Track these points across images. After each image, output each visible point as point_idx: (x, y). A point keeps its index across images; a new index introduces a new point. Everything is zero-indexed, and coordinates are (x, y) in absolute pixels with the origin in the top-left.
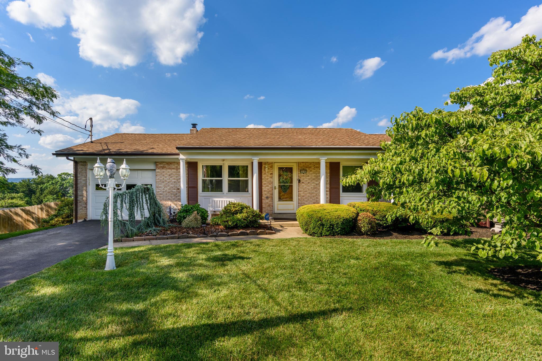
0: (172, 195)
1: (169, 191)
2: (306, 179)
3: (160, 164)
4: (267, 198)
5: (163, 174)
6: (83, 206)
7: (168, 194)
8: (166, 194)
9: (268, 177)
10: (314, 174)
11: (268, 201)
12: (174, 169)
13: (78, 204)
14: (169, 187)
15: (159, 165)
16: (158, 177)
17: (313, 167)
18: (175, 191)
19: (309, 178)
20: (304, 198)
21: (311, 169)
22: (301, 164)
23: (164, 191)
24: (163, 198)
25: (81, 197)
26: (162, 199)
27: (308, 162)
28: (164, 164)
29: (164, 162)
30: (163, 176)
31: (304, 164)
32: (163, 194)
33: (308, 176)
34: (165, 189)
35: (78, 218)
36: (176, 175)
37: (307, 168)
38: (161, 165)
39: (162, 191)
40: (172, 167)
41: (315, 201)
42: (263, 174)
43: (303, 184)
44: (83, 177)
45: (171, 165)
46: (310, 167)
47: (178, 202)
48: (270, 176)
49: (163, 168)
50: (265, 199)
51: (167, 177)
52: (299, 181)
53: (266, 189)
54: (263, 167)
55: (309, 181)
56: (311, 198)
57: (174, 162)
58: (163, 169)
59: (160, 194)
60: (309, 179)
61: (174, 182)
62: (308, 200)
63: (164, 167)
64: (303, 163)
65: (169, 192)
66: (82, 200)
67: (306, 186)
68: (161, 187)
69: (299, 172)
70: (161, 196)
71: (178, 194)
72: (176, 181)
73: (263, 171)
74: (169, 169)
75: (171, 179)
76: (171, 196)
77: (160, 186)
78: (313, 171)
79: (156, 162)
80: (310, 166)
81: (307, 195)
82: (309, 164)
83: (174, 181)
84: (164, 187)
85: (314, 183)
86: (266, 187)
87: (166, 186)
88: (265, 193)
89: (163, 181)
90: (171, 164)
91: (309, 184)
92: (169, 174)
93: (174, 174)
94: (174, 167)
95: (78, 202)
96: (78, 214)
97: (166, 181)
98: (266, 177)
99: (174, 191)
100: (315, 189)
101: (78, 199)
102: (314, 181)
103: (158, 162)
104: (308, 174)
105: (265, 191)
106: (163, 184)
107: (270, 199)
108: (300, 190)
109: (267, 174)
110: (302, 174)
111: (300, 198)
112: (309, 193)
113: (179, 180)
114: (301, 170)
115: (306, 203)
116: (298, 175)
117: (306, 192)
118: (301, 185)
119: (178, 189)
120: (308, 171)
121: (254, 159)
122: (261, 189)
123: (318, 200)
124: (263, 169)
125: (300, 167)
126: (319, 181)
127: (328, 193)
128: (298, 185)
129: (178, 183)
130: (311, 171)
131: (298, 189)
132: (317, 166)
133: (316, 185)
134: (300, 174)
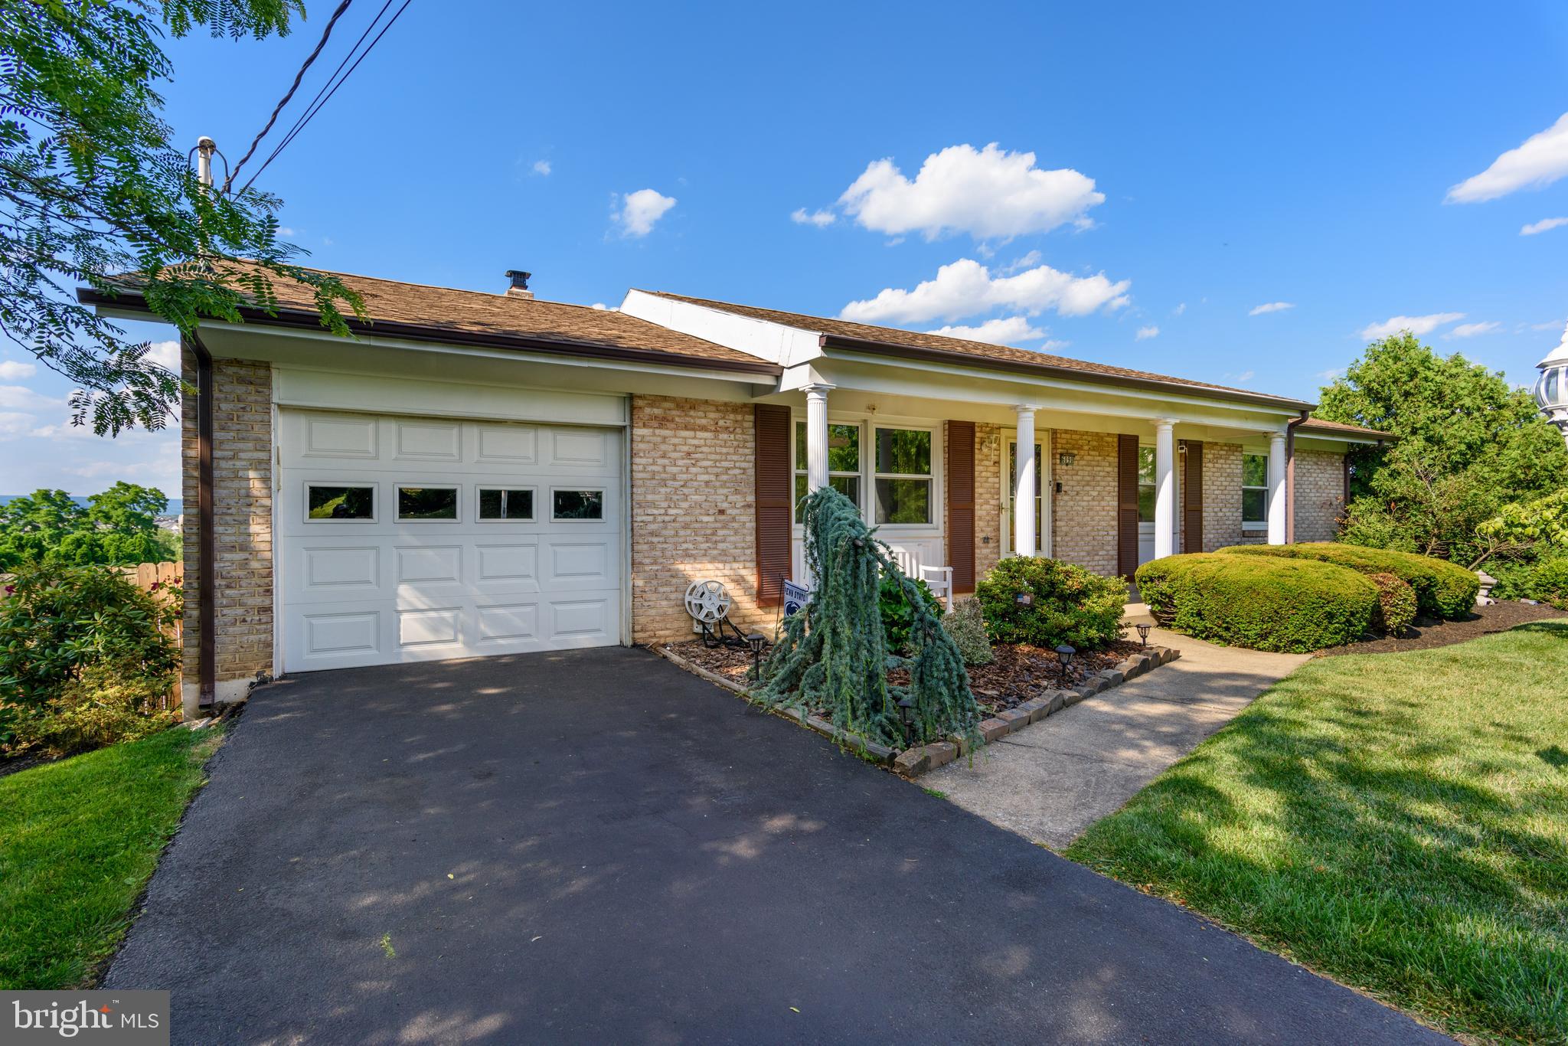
0: (699, 539)
1: (688, 519)
2: (1071, 483)
3: (651, 405)
4: (986, 540)
5: (663, 447)
6: (250, 601)
7: (682, 533)
8: (677, 534)
9: (989, 474)
10: (1089, 468)
11: (988, 551)
12: (704, 429)
13: (218, 594)
14: (685, 505)
15: (648, 410)
16: (643, 461)
17: (1086, 448)
18: (711, 519)
19: (1079, 478)
20: (1067, 539)
21: (1082, 452)
22: (1063, 436)
23: (667, 518)
24: (663, 550)
25: (238, 556)
26: (658, 553)
27: (1075, 432)
28: (667, 405)
29: (665, 398)
30: (664, 456)
31: (1068, 436)
32: (664, 532)
33: (1077, 475)
34: (672, 511)
35: (219, 672)
36: (713, 457)
37: (1073, 449)
38: (657, 411)
39: (660, 519)
40: (698, 421)
41: (1090, 548)
42: (976, 462)
43: (1066, 498)
44: (250, 445)
45: (692, 413)
46: (1080, 448)
47: (721, 566)
48: (993, 469)
49: (663, 422)
50: (981, 545)
51: (680, 462)
52: (1058, 488)
53: (984, 513)
54: (977, 440)
55: (1078, 488)
56: (1082, 540)
57: (706, 402)
58: (661, 426)
59: (652, 534)
60: (1078, 482)
61: (707, 483)
62: (1077, 545)
63: (664, 419)
64: (1066, 432)
65: (686, 526)
66: (241, 573)
67: (1072, 503)
68: (653, 504)
69: (1058, 461)
70: (655, 540)
71: (721, 532)
72: (713, 478)
73: (976, 451)
74: (686, 428)
75: (693, 470)
76: (695, 542)
77: (650, 497)
78: (1086, 458)
79: (631, 397)
80: (1080, 442)
81: (1075, 529)
82: (1078, 437)
83: (706, 477)
84: (665, 505)
85: (1088, 494)
86: (984, 507)
87: (675, 497)
88: (981, 523)
89: (664, 480)
90: (692, 407)
91: (1078, 498)
92: (685, 448)
93: (705, 449)
94: (704, 422)
95: (217, 582)
96: (218, 648)
97: (674, 479)
98: (984, 474)
99: (706, 519)
100: (1091, 513)
101: (216, 566)
102: (1087, 488)
103: (640, 397)
104: (1077, 468)
105: (980, 519)
106: (663, 490)
107: (991, 545)
108: (1059, 514)
109: (986, 463)
110: (1064, 467)
111: (1058, 539)
112: (1079, 524)
113: (724, 477)
114: (1061, 455)
115: (1072, 554)
116: (1054, 470)
117: (1071, 520)
118: (1062, 498)
119: (722, 512)
120: (1077, 458)
121: (1026, 410)
122: (973, 511)
123: (1095, 543)
124: (977, 446)
125: (1059, 446)
126: (1098, 488)
127: (1115, 523)
128: (1054, 501)
129: (721, 487)
130: (1082, 458)
131: (1054, 512)
132: (1095, 443)
133: (1093, 500)
134: (1058, 467)
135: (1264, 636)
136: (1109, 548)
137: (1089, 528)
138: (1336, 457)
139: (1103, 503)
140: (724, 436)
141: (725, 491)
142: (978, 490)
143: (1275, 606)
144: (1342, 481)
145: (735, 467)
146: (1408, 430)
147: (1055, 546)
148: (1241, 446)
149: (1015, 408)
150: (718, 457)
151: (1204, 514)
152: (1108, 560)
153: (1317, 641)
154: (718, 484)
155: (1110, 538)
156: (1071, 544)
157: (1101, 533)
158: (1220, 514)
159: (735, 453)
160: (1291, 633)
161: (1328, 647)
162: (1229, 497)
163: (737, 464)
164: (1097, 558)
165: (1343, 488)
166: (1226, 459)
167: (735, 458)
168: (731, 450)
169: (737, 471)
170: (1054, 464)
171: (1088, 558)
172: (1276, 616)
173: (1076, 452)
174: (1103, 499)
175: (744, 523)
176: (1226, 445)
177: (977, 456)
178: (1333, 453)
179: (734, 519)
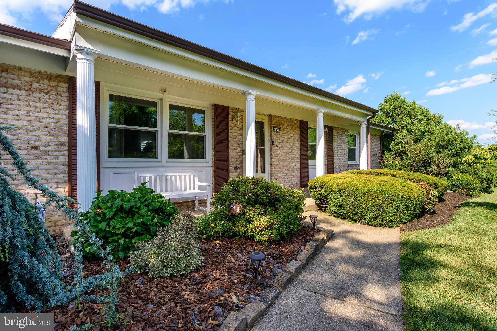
2: (279, 141)
4: (236, 168)
9: (237, 134)
10: (287, 135)
11: (237, 174)
12: (17, 87)
17: (286, 125)
19: (282, 139)
20: (277, 167)
21: (284, 127)
22: (275, 118)
27: (280, 117)
31: (277, 119)
33: (281, 137)
36: (26, 108)
37: (280, 125)
40: (11, 81)
41: (288, 172)
42: (230, 127)
43: (276, 148)
46: (283, 125)
48: (239, 132)
50: (233, 170)
52: (273, 143)
53: (234, 154)
54: (230, 116)
55: (282, 144)
56: (284, 168)
60: (282, 141)
62: (282, 171)
64: (276, 116)
67: (279, 151)
69: (273, 130)
73: (230, 122)
78: (285, 130)
80: (283, 122)
81: (281, 163)
82: (282, 120)
85: (286, 147)
86: (235, 151)
88: (233, 159)
91: (282, 148)
93: (18, 102)
94: (17, 82)
98: (234, 134)
100: (288, 156)
102: (286, 144)
104: (281, 134)
105: (232, 157)
107: (239, 170)
108: (273, 155)
109: (236, 128)
110: (275, 133)
111: (273, 168)
112: (282, 161)
113: (39, 124)
114: (274, 127)
115: (280, 175)
116: (271, 134)
117: (279, 159)
118: (275, 148)
119: (35, 148)
120: (281, 129)
121: (250, 94)
122: (228, 153)
123: (290, 170)
124: (230, 119)
125: (273, 123)
126: (291, 144)
127: (299, 160)
128: (271, 149)
129: (35, 130)
130: (284, 130)
131: (271, 155)
132: (289, 123)
133: (289, 149)
134: (273, 133)
135: (374, 219)
136: (296, 172)
137: (287, 163)
138: (378, 137)
139: (293, 151)
140: (40, 95)
141: (39, 133)
142: (231, 142)
143: (381, 202)
144: (380, 146)
145: (49, 117)
146: (400, 127)
147: (271, 171)
148: (347, 130)
149: (244, 93)
150: (32, 109)
151: (334, 157)
152: (296, 177)
153: (400, 221)
154: (31, 128)
155: (297, 167)
156: (279, 170)
157: (293, 165)
158: (340, 157)
159: (49, 108)
160: (388, 217)
161: (405, 223)
162: (343, 150)
163: (51, 116)
164: (291, 176)
165: (380, 149)
166: (342, 135)
167: (49, 111)
168: (46, 105)
169: (51, 120)
170: (271, 132)
171: (287, 177)
172: (381, 208)
173: (281, 126)
174: (293, 149)
175: (57, 156)
176: (342, 129)
177: (231, 124)
178: (377, 135)
179: (47, 153)
